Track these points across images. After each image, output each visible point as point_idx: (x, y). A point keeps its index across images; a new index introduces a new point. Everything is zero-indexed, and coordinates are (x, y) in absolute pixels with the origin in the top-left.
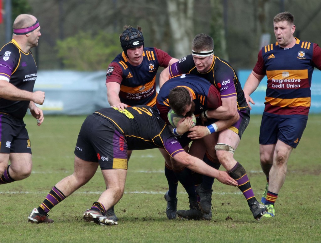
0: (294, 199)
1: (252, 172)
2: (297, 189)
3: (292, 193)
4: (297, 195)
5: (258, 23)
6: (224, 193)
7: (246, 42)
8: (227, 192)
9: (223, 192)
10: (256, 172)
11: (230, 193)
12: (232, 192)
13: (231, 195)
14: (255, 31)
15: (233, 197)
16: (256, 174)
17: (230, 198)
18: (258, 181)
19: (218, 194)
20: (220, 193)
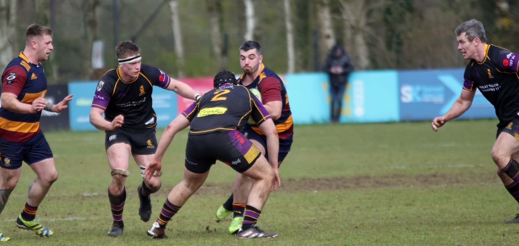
0: (131, 224)
1: (85, 195)
2: (134, 213)
3: (128, 217)
4: (134, 219)
5: (89, 29)
6: (54, 219)
7: (77, 50)
8: (57, 218)
9: (52, 218)
10: (89, 195)
11: (61, 219)
12: (63, 218)
13: (61, 221)
14: (85, 38)
15: (63, 223)
16: (89, 197)
17: (60, 224)
18: (91, 205)
19: (47, 220)
20: (50, 219)
